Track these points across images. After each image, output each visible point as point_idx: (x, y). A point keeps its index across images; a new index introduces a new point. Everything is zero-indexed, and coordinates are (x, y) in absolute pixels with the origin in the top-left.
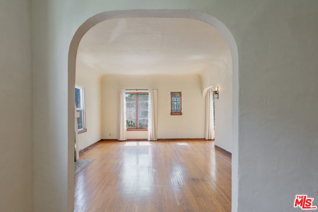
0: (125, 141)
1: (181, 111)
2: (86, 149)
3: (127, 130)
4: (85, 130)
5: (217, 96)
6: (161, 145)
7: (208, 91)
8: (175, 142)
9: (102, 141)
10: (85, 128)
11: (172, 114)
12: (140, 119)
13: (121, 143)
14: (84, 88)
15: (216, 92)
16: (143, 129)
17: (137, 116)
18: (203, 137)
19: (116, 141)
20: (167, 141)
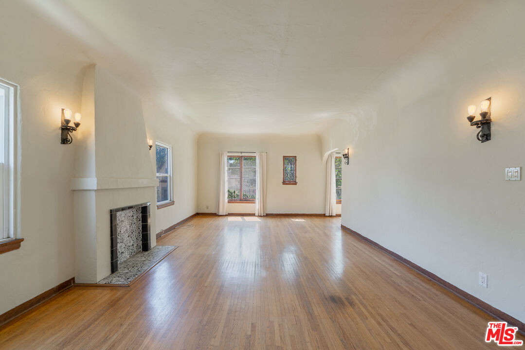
0: (226, 215)
1: (296, 180)
2: (172, 228)
3: (229, 202)
4: (172, 203)
5: (347, 161)
6: (271, 222)
7: (330, 156)
8: (288, 218)
9: (197, 215)
10: (172, 200)
11: (284, 183)
12: (245, 188)
13: (220, 218)
14: (172, 147)
15: (346, 155)
16: (248, 201)
17: (241, 185)
18: (322, 213)
19: (215, 215)
20: (278, 217)
